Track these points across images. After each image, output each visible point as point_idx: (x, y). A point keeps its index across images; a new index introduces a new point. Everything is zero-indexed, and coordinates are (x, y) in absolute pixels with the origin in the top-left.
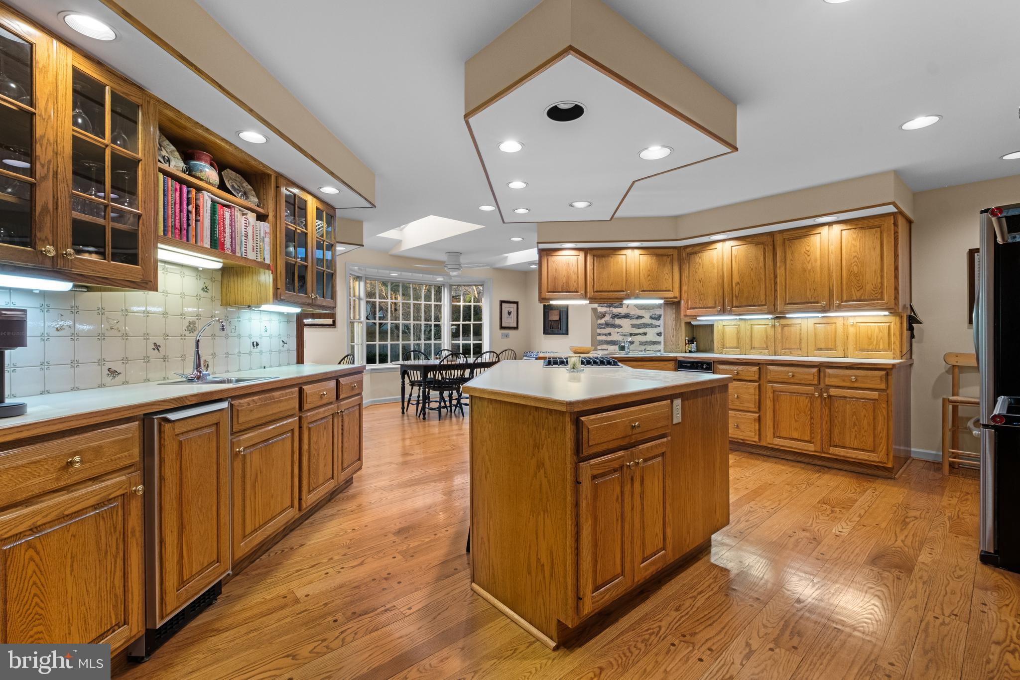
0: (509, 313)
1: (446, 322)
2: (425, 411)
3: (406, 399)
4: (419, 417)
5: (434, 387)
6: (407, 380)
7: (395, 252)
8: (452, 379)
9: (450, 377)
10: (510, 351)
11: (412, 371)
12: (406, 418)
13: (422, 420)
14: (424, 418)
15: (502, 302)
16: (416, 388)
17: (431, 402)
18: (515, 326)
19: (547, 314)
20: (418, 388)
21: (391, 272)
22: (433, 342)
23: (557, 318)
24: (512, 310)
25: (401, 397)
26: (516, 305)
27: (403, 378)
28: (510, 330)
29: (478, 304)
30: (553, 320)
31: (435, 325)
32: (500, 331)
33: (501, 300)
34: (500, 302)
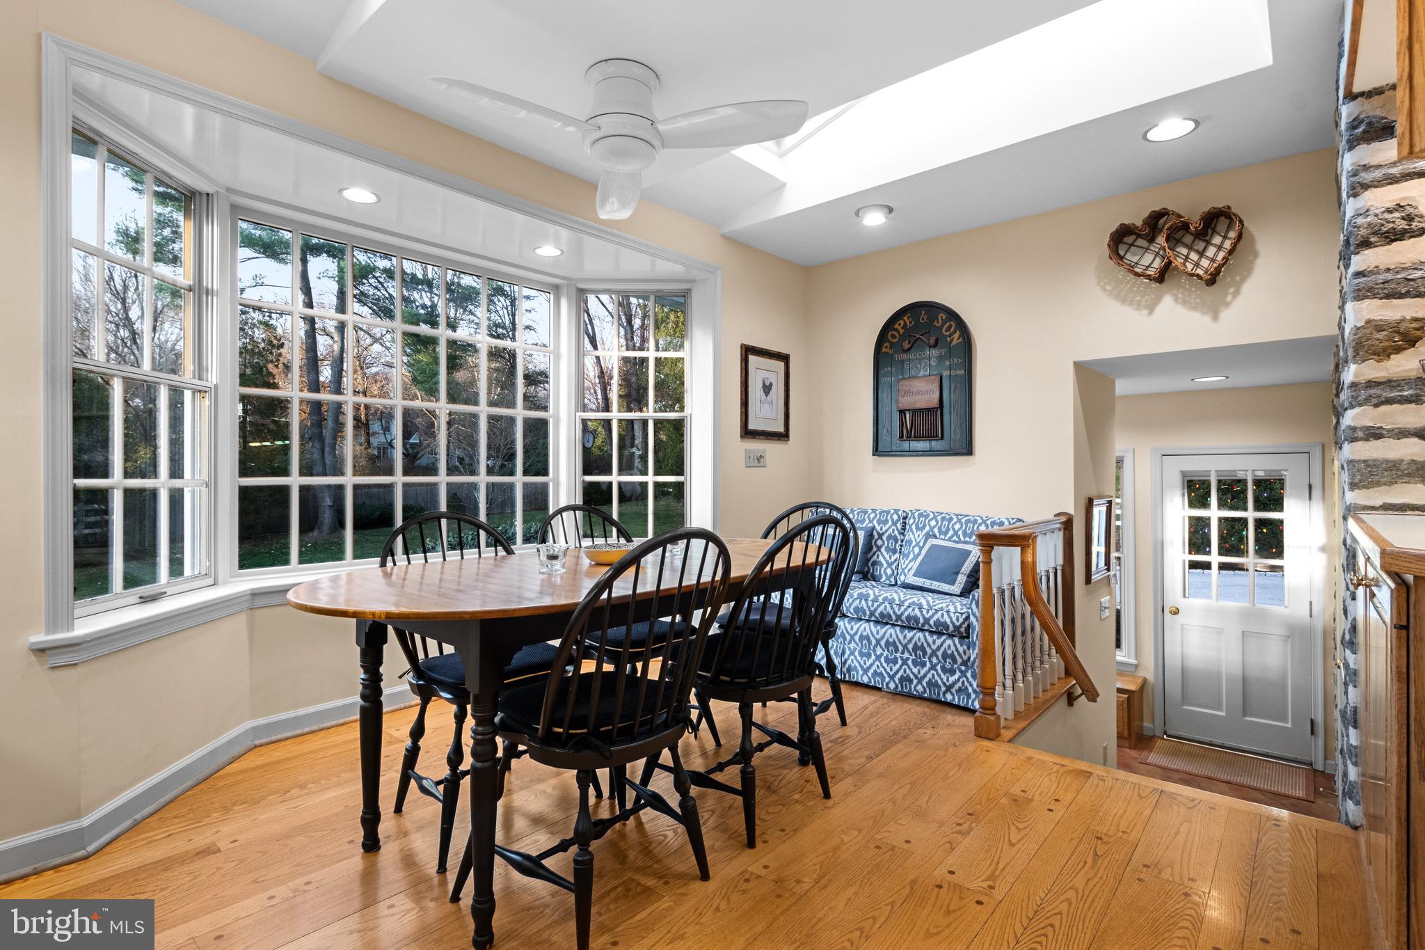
0: (767, 389)
1: (564, 413)
15: (748, 351)
18: (782, 429)
19: (886, 391)
22: (519, 480)
23: (931, 400)
24: (772, 378)
28: (767, 441)
29: (671, 354)
30: (909, 410)
31: (527, 421)
32: (740, 443)
33: (745, 345)
34: (744, 352)
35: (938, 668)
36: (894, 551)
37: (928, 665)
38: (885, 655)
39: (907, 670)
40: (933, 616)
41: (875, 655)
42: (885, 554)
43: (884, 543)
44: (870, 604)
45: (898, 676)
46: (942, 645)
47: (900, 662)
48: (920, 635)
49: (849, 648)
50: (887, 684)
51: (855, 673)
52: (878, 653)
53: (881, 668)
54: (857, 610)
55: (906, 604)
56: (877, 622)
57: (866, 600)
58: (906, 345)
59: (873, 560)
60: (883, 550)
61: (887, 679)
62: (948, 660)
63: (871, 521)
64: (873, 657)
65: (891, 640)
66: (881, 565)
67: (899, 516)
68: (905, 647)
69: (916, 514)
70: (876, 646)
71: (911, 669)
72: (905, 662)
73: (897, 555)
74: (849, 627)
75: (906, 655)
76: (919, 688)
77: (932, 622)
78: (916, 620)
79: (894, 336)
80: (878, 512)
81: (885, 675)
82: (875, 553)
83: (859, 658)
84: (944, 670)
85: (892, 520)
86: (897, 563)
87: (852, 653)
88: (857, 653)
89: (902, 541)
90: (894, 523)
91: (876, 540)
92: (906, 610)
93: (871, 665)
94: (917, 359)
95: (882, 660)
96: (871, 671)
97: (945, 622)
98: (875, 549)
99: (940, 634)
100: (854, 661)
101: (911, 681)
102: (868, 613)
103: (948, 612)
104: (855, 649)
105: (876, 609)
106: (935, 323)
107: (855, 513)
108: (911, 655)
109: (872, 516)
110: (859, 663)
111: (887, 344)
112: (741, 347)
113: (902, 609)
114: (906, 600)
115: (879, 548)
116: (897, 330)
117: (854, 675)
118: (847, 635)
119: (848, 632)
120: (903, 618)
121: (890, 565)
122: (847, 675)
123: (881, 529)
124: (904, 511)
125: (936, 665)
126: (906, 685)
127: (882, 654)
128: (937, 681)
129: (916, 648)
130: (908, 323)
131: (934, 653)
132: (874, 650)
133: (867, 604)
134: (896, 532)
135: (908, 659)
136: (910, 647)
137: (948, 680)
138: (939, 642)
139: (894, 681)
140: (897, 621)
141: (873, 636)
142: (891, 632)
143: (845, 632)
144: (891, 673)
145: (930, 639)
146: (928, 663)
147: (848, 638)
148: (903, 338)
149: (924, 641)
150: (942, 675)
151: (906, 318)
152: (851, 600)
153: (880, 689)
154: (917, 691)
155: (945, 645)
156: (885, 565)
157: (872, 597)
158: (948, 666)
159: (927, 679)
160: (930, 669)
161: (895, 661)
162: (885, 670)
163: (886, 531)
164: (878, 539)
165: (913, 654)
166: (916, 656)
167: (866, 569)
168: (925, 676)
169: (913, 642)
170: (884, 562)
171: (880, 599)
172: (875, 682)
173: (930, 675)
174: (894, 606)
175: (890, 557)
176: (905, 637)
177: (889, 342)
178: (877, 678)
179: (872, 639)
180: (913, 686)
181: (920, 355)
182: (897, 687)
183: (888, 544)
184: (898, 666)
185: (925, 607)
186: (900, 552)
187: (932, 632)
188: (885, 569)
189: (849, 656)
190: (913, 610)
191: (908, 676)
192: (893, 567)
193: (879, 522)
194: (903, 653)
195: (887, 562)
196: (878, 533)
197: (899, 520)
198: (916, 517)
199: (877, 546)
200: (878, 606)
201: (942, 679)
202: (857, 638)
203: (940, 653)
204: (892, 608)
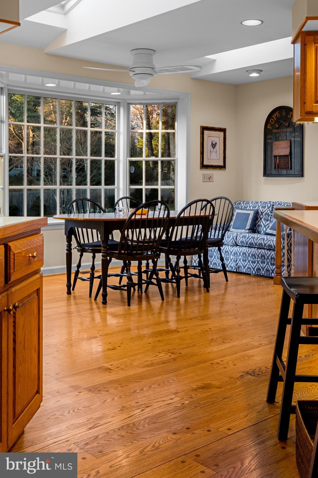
0: (214, 145)
1: (121, 158)
2: (105, 290)
3: (74, 270)
4: (95, 299)
5: (120, 253)
6: (74, 243)
7: (53, 49)
8: (141, 242)
9: (138, 239)
10: (223, 200)
11: (80, 229)
12: (72, 301)
13: (101, 305)
14: (105, 302)
15: (204, 129)
16: (88, 256)
17: (109, 276)
18: (222, 164)
19: (269, 147)
20: (92, 254)
21: (46, 79)
22: (103, 187)
23: (286, 152)
24: (216, 140)
25: (65, 266)
26: (222, 133)
27: (69, 240)
28: (214, 170)
29: (169, 131)
30: (278, 156)
31: (106, 162)
32: (200, 171)
33: (202, 126)
34: (202, 130)
35: (269, 263)
36: (267, 220)
37: (266, 263)
38: (251, 260)
39: (259, 265)
40: (267, 243)
41: (248, 260)
42: (263, 221)
43: (263, 217)
44: (246, 239)
45: (256, 268)
46: (270, 254)
47: (256, 262)
48: (263, 251)
49: (239, 258)
50: (252, 272)
51: (241, 268)
52: (249, 259)
53: (250, 266)
54: (241, 242)
55: (259, 238)
56: (249, 247)
57: (245, 238)
58: (277, 126)
59: (258, 224)
60: (263, 220)
61: (252, 270)
62: (272, 260)
63: (259, 207)
64: (247, 261)
65: (253, 254)
66: (261, 226)
67: (271, 205)
68: (258, 256)
69: (277, 204)
70: (248, 257)
71: (260, 265)
72: (258, 262)
73: (269, 222)
74: (238, 249)
75: (259, 259)
76: (263, 272)
77: (267, 245)
78: (262, 244)
79: (272, 121)
80: (262, 203)
81: (251, 268)
82: (259, 221)
83: (242, 262)
84: (271, 264)
85: (268, 206)
86: (268, 225)
87: (240, 260)
88: (241, 260)
89: (271, 216)
90: (268, 208)
91: (260, 215)
92: (258, 241)
93: (247, 265)
94: (281, 132)
95: (250, 262)
96: (247, 267)
97: (271, 245)
98: (259, 219)
99: (270, 250)
100: (241, 263)
101: (260, 270)
102: (245, 243)
103: (273, 241)
104: (241, 259)
105: (248, 241)
106: (288, 116)
107: (253, 203)
108: (260, 259)
109: (260, 204)
110: (242, 264)
111: (269, 125)
112: (201, 128)
113: (257, 241)
114: (259, 237)
115: (261, 219)
116: (273, 118)
117: (240, 269)
118: (238, 253)
119: (238, 252)
120: (257, 244)
121: (265, 226)
122: (238, 270)
123: (263, 210)
124: (273, 202)
125: (269, 262)
126: (259, 271)
127: (250, 260)
128: (269, 269)
129: (262, 256)
130: (278, 115)
131: (268, 258)
132: (248, 259)
133: (245, 239)
134: (269, 212)
135: (259, 261)
136: (260, 256)
137: (272, 268)
138: (269, 253)
139: (255, 271)
140: (255, 246)
141: (247, 252)
142: (253, 250)
143: (237, 252)
144: (253, 267)
145: (266, 252)
146: (266, 262)
147: (238, 254)
148: (276, 122)
149: (264, 253)
150: (270, 266)
151: (277, 113)
152: (239, 238)
153: (250, 274)
154: (262, 274)
155: (272, 254)
156: (263, 226)
157: (247, 236)
158: (272, 262)
159: (265, 269)
160: (267, 264)
161: (255, 262)
162: (251, 266)
163: (265, 211)
164: (261, 215)
165: (261, 259)
166: (262, 259)
167: (255, 228)
168: (265, 267)
169: (261, 254)
170: (263, 225)
171: (250, 237)
172: (248, 272)
173: (266, 267)
174: (255, 240)
175: (265, 223)
176: (258, 252)
177: (271, 124)
178: (249, 270)
179: (247, 254)
180: (261, 272)
181: (282, 130)
182: (255, 273)
183: (265, 217)
184: (256, 264)
185: (266, 239)
186: (270, 221)
187: (268, 249)
188: (263, 228)
189: (239, 262)
190: (261, 241)
191: (259, 268)
192: (267, 227)
193: (262, 207)
194: (257, 259)
195: (264, 225)
196: (261, 212)
197: (271, 206)
198: (277, 205)
199: (260, 218)
200: (249, 240)
201: (270, 268)
202: (241, 254)
203: (270, 258)
204: (254, 240)
